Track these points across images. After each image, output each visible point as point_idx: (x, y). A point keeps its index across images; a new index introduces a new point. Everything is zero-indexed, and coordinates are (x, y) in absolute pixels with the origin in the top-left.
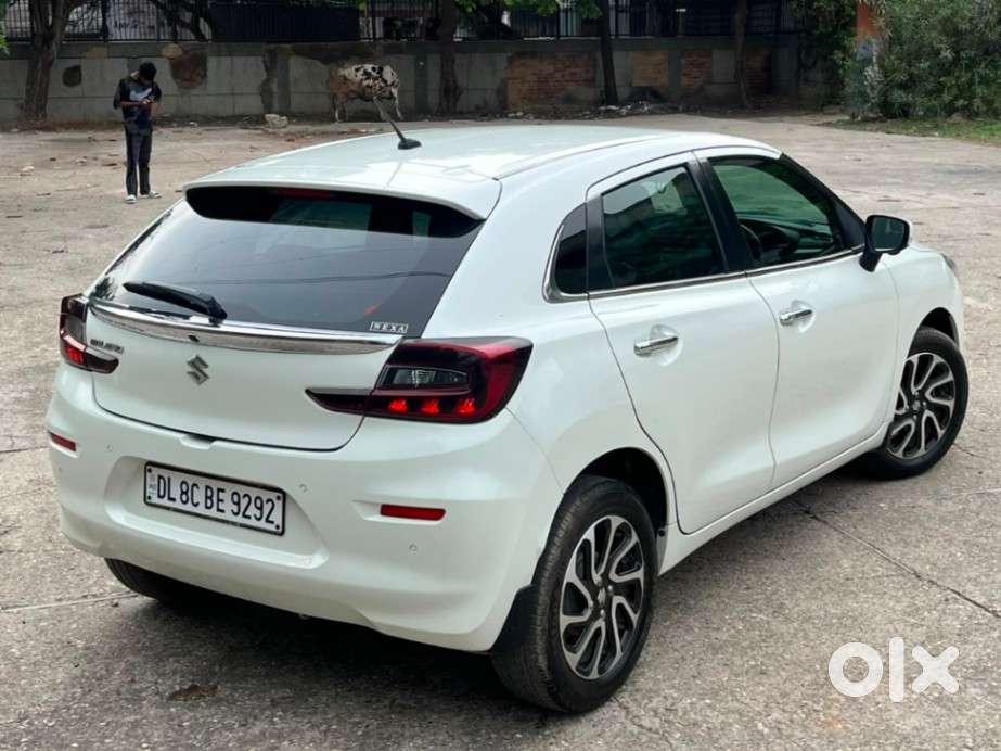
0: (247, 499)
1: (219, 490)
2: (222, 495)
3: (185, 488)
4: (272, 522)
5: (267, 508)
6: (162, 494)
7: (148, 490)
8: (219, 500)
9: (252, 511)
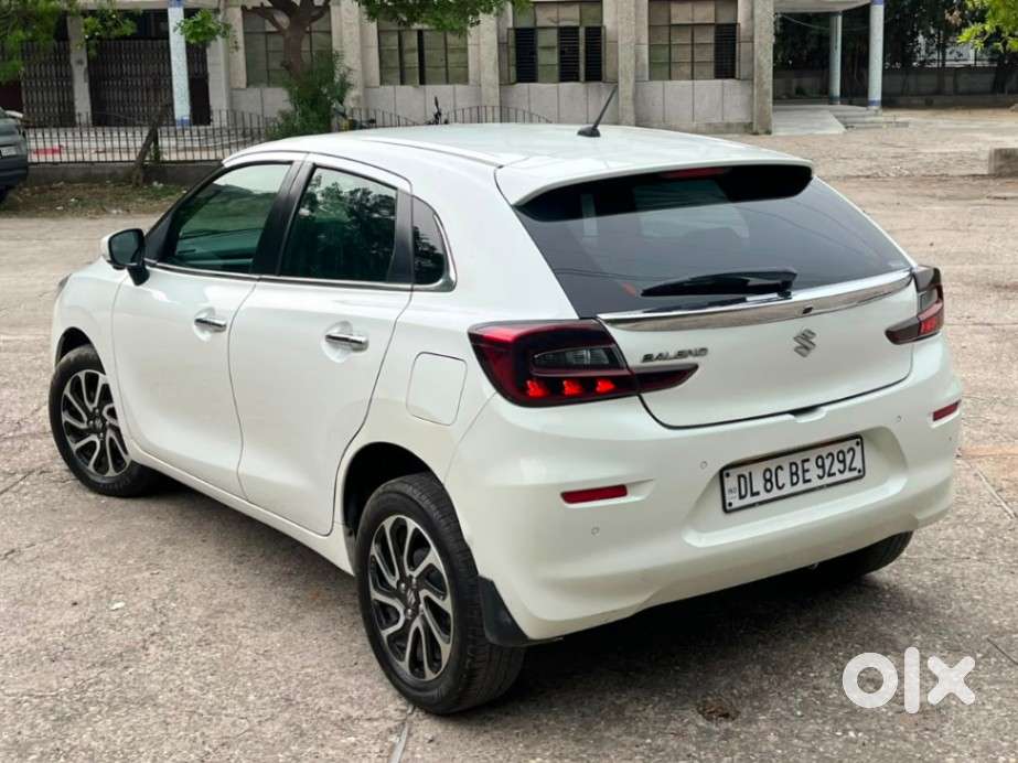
0: (830, 458)
1: (804, 461)
2: (806, 465)
3: (768, 476)
4: (855, 469)
5: (849, 457)
6: (743, 493)
7: (727, 495)
8: (805, 471)
9: (837, 466)
